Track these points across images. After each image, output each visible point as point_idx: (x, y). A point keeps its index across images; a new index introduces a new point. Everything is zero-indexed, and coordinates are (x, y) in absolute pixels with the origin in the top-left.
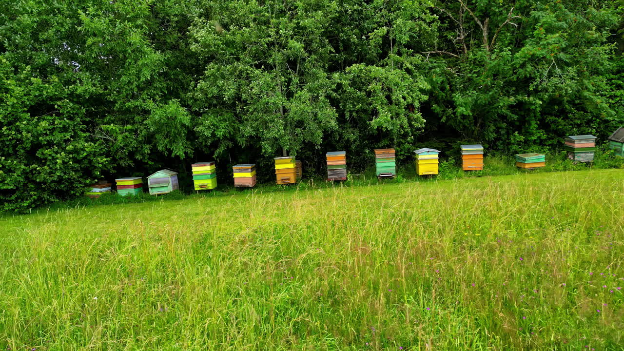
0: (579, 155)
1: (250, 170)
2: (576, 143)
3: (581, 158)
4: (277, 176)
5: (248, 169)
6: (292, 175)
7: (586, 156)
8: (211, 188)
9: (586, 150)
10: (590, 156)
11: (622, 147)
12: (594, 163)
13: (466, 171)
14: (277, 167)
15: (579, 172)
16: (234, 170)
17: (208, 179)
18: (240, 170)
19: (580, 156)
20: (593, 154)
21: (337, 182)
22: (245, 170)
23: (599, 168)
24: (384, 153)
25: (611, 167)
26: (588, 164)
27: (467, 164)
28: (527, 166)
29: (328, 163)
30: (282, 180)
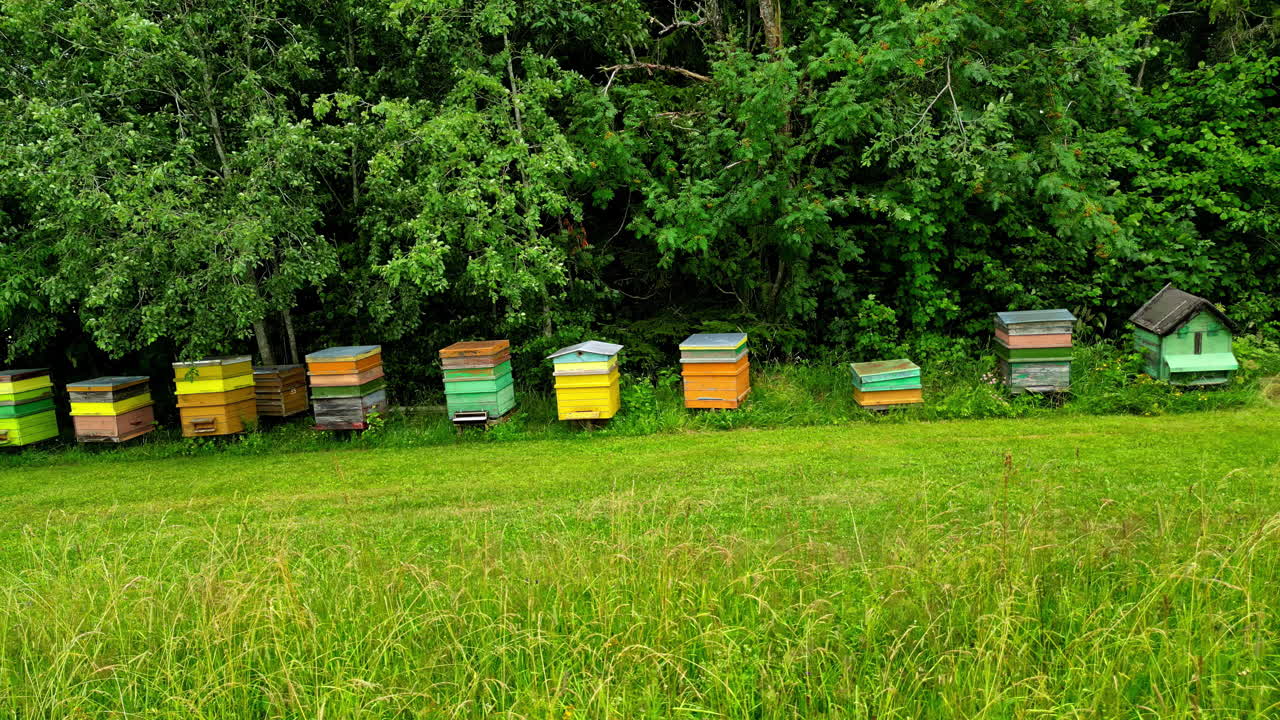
0: (1022, 369)
1: (110, 396)
2: (1011, 333)
3: (1030, 379)
4: (184, 414)
5: (106, 393)
6: (222, 411)
7: (1046, 375)
8: (17, 441)
9: (1045, 356)
10: (1059, 376)
11: (1160, 346)
12: (1069, 397)
13: (694, 411)
14: (182, 388)
15: (1023, 424)
16: (72, 396)
17: (11, 417)
18: (88, 396)
19: (1027, 374)
20: (1066, 369)
21: (341, 436)
22: (98, 396)
23: (1084, 411)
24: (462, 355)
25: (1120, 408)
26: (1052, 400)
27: (696, 391)
28: (867, 401)
29: (314, 381)
30: (196, 425)
